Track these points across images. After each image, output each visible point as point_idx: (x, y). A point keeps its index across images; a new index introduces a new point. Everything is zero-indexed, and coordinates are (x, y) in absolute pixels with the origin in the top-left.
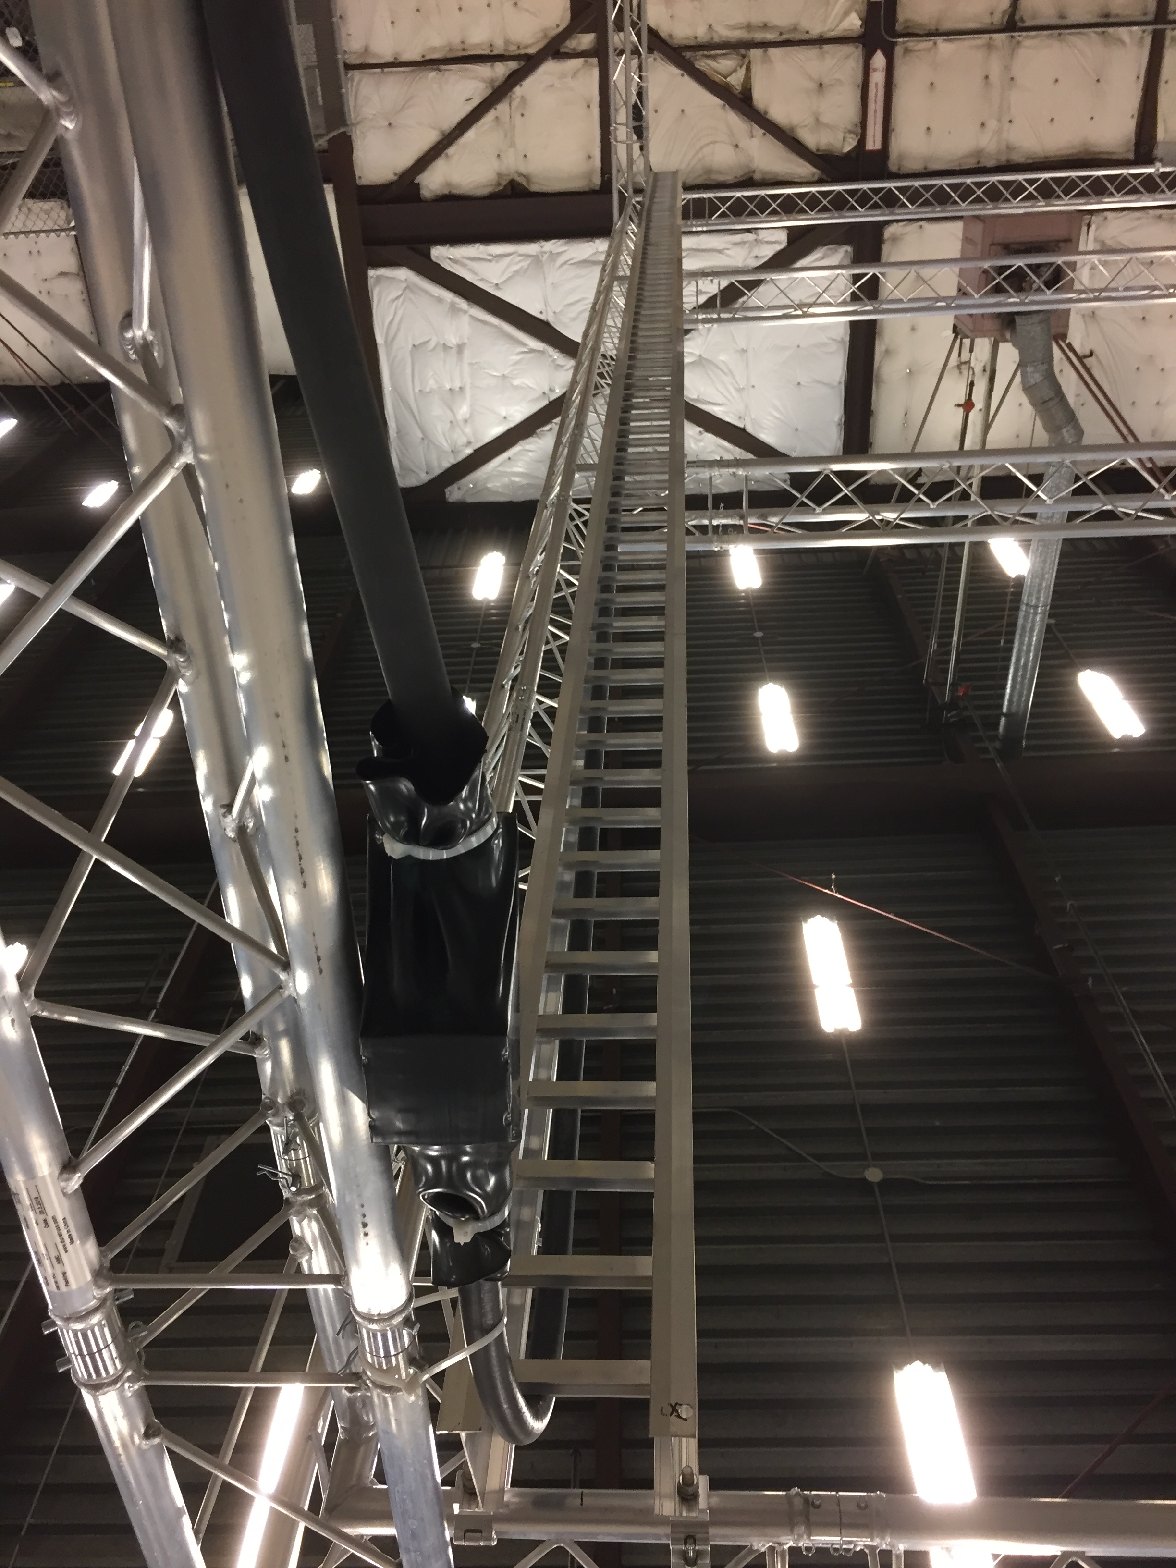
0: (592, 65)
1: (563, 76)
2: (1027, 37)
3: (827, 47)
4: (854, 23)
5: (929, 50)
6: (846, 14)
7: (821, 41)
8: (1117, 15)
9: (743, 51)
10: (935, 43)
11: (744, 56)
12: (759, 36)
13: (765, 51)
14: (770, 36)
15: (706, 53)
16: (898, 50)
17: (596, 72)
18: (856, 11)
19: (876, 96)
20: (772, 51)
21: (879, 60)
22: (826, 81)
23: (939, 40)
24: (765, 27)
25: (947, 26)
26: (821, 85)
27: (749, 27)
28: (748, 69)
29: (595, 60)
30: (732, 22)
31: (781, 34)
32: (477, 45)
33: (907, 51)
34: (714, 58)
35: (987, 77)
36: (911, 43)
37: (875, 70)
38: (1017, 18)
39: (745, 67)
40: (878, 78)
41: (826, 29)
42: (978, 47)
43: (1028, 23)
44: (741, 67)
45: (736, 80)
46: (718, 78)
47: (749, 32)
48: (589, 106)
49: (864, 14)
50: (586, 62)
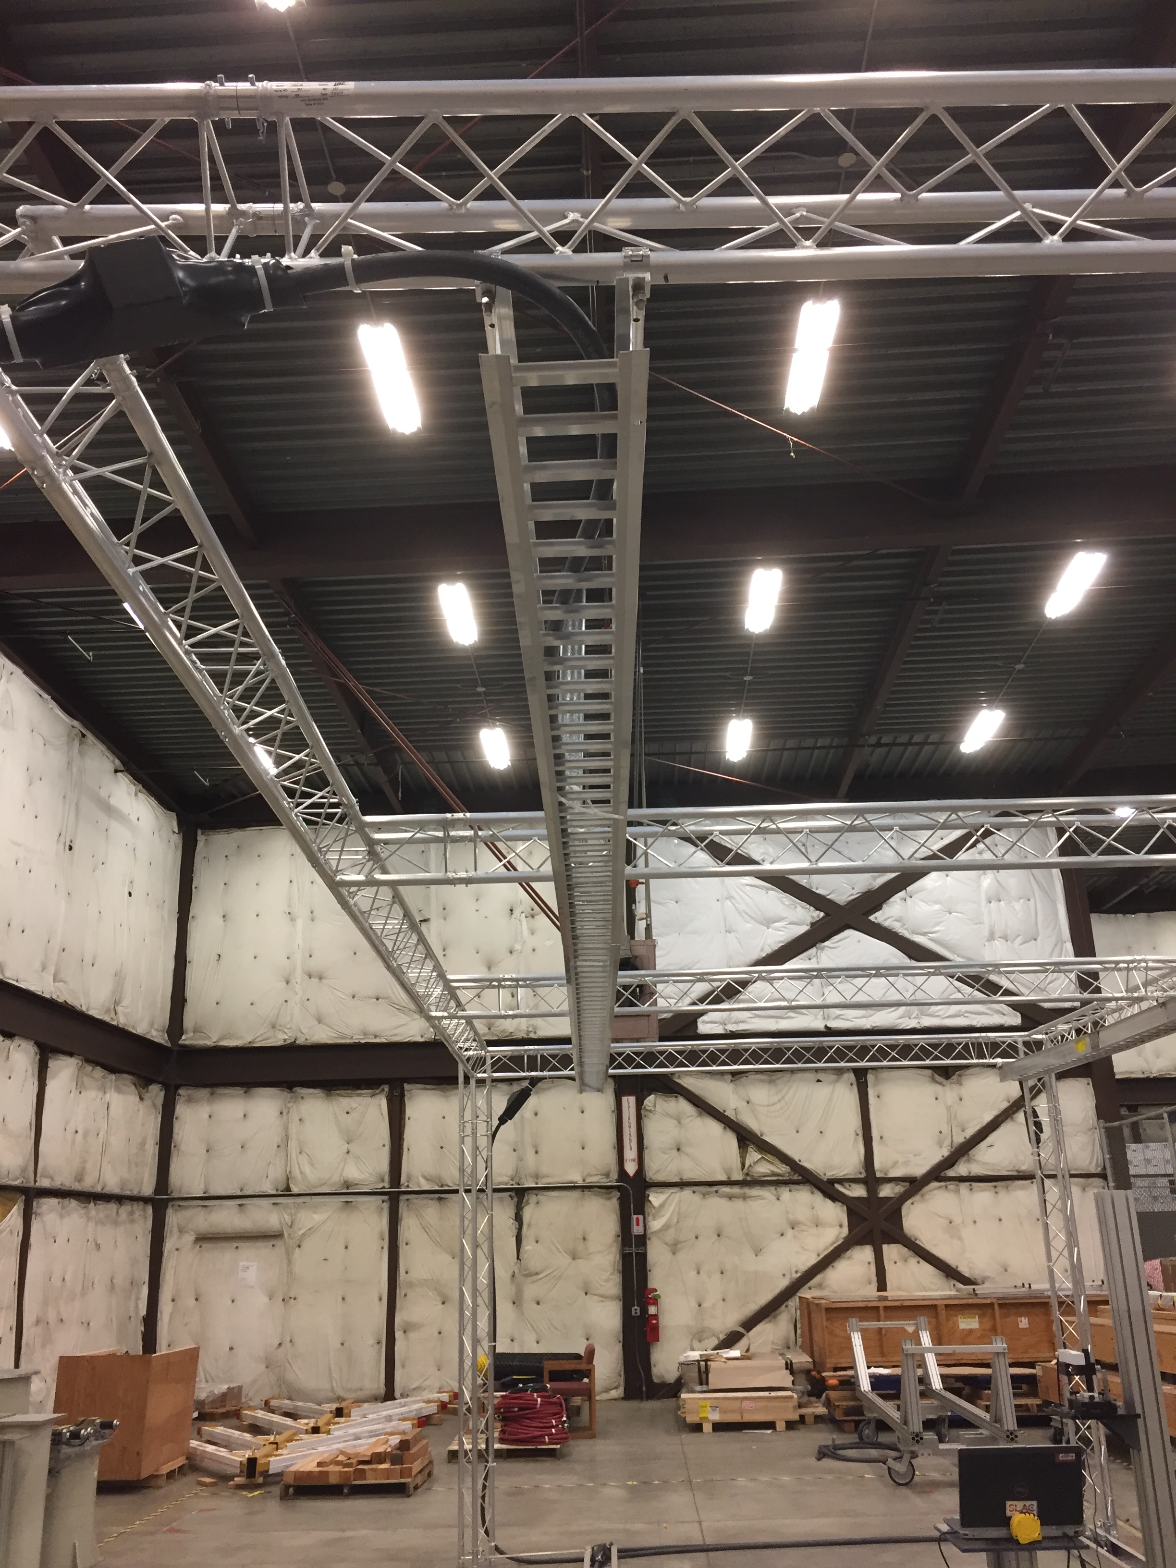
0: (881, 1171)
1: (906, 1163)
2: (506, 1184)
3: (677, 1180)
4: (655, 1198)
5: (590, 1175)
6: (662, 1206)
7: (682, 1185)
8: (432, 1199)
9: (748, 1178)
10: (584, 1180)
11: (747, 1174)
12: (736, 1190)
13: (729, 1178)
14: (726, 1190)
15: (781, 1178)
16: (615, 1176)
17: (877, 1165)
18: (654, 1208)
19: (630, 1140)
20: (723, 1178)
21: (631, 1168)
22: (675, 1152)
23: (581, 1183)
24: (730, 1197)
25: (576, 1194)
26: (678, 1150)
27: (745, 1198)
28: (743, 1165)
29: (878, 1175)
30: (760, 1202)
31: (717, 1192)
32: (983, 1190)
33: (607, 1175)
34: (774, 1174)
35: (537, 1152)
36: (605, 1182)
37: (633, 1160)
38: (516, 1199)
39: (747, 1166)
40: (630, 1154)
41: (678, 1194)
42: (547, 1176)
43: (506, 1194)
44: (750, 1166)
45: (753, 1156)
46: (769, 1157)
47: (745, 1193)
48: (881, 1138)
49: (647, 1205)
50: (886, 1174)
